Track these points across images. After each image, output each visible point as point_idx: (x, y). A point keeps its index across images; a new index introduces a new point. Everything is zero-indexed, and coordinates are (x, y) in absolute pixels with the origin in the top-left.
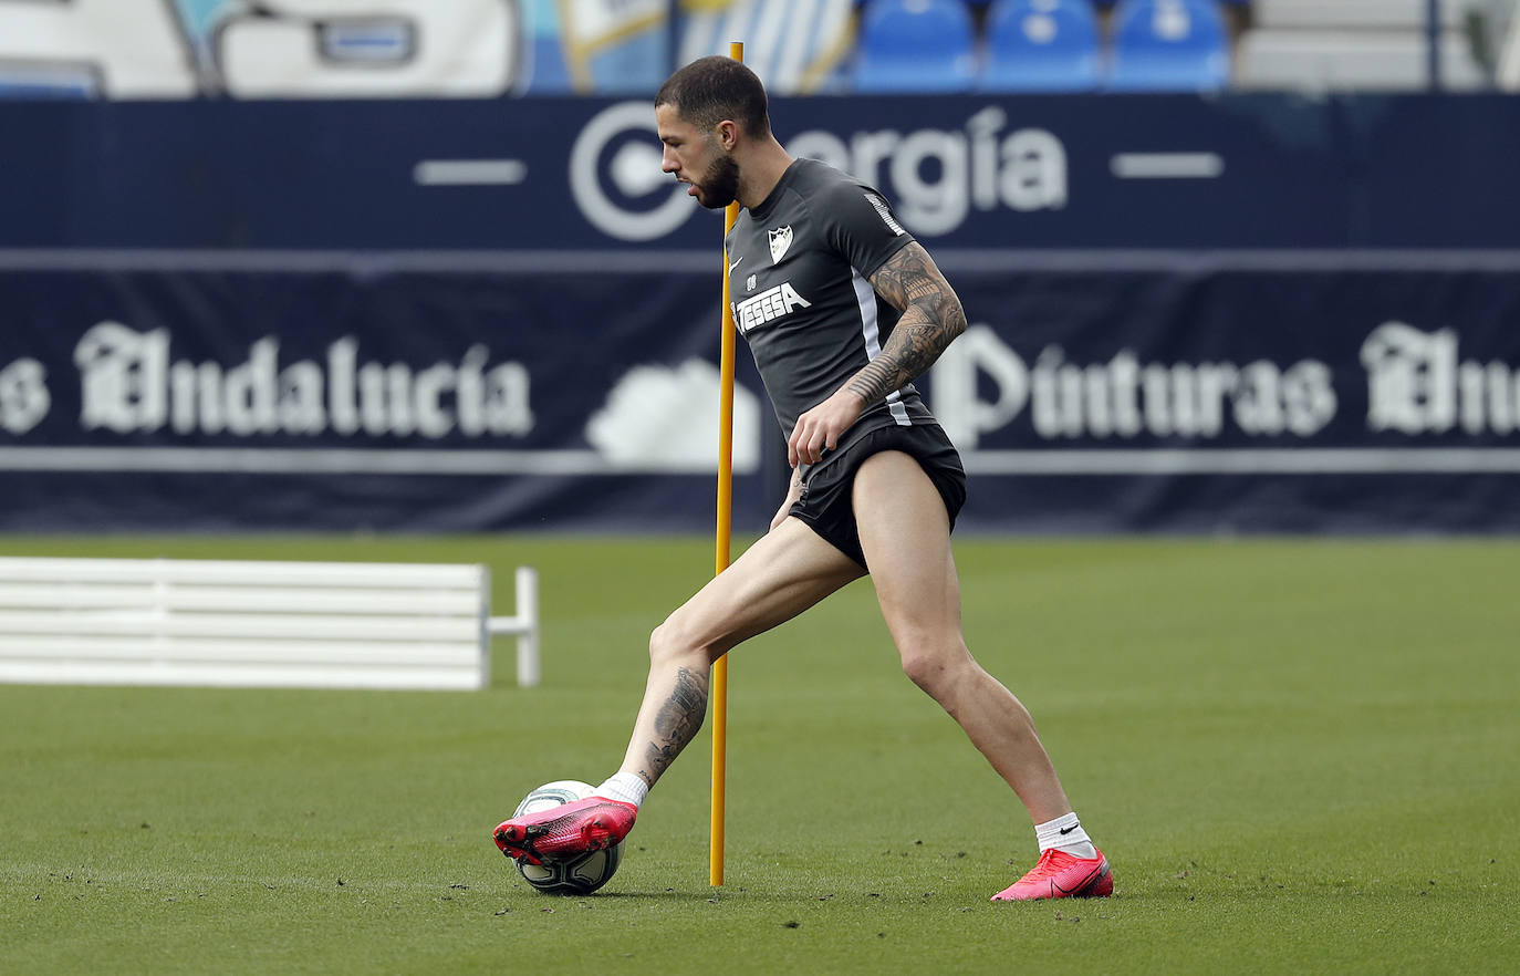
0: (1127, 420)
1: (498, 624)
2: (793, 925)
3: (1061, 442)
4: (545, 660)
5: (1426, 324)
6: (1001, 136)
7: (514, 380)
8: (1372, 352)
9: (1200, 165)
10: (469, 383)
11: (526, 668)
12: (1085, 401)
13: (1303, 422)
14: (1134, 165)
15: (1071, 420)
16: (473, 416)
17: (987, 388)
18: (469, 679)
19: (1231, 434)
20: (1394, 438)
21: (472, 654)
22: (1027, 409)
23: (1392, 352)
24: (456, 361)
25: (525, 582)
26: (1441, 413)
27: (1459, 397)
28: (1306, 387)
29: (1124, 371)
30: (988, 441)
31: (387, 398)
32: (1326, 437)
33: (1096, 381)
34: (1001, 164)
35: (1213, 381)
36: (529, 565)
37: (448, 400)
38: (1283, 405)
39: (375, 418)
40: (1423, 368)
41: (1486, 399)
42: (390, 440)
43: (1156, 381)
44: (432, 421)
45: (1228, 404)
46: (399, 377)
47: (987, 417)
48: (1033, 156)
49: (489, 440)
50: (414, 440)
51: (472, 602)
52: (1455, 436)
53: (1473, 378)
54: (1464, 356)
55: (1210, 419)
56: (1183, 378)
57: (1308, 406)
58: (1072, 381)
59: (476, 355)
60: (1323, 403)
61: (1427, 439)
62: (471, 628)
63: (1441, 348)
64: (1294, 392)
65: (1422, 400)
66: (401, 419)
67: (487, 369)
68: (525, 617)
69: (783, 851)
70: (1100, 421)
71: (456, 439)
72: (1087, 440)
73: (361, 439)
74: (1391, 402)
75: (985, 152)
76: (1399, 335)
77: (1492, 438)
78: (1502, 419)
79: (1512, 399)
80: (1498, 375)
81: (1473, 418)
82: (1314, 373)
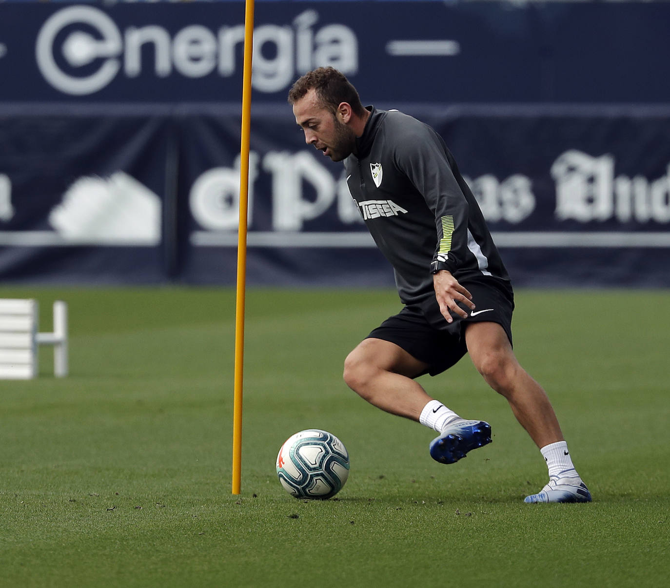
1: (43, 337)
4: (71, 360)
5: (594, 152)
6: (316, 28)
8: (558, 169)
9: (444, 48)
11: (60, 366)
13: (513, 214)
14: (401, 48)
17: (308, 191)
18: (24, 372)
20: (572, 225)
21: (26, 356)
22: (335, 205)
23: (572, 169)
25: (59, 311)
26: (603, 209)
27: (615, 199)
28: (515, 191)
30: (309, 226)
32: (528, 224)
34: (315, 47)
36: (62, 299)
38: (501, 203)
40: (591, 180)
41: (633, 200)
47: (309, 210)
48: (335, 42)
51: (26, 323)
52: (612, 224)
53: (624, 186)
54: (619, 172)
57: (517, 204)
60: (527, 202)
61: (594, 225)
62: (25, 340)
63: (603, 167)
64: (507, 195)
65: (590, 200)
68: (59, 332)
74: (571, 202)
75: (305, 39)
76: (576, 158)
77: (635, 225)
78: (642, 212)
79: (649, 200)
80: (640, 185)
81: (624, 211)
82: (520, 183)
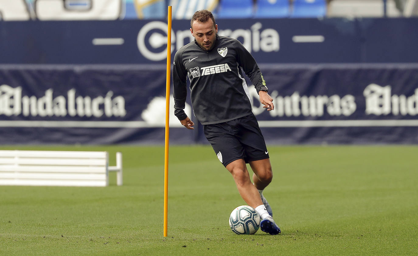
0: (296, 112)
1: (111, 168)
2: (185, 246)
3: (277, 118)
4: (124, 178)
5: (382, 84)
6: (261, 31)
7: (120, 101)
8: (367, 92)
9: (318, 39)
10: (108, 102)
11: (119, 182)
12: (284, 106)
13: (347, 112)
14: (298, 39)
15: (280, 112)
16: (109, 112)
17: (256, 103)
18: (103, 184)
19: (326, 116)
20: (373, 117)
21: (104, 177)
23: (372, 92)
24: (104, 95)
25: (119, 156)
26: (386, 110)
27: (392, 105)
28: (347, 102)
29: (295, 98)
31: (84, 106)
32: (352, 117)
33: (287, 100)
34: (261, 39)
35: (321, 100)
36: (120, 152)
37: (102, 107)
38: (341, 108)
39: (81, 112)
40: (381, 97)
41: (399, 105)
42: (85, 118)
43: (305, 100)
44: (97, 113)
45: (325, 107)
46: (87, 100)
47: (256, 111)
48: (270, 36)
49: (113, 118)
50: (92, 118)
51: (104, 162)
52: (390, 116)
53: (395, 99)
54: (392, 94)
55: (320, 112)
56: (312, 99)
57: (348, 108)
58: (280, 101)
59: (110, 94)
60: (353, 107)
61: (382, 117)
62: (103, 170)
63: (386, 91)
64: (344, 104)
65: (381, 106)
66: (88, 112)
67: (112, 98)
68: (119, 166)
69: (185, 228)
70: (289, 112)
71: (104, 118)
72: (285, 117)
73: (77, 118)
74: (372, 106)
75: (256, 35)
76: (374, 87)
77: (401, 117)
78: (404, 111)
79: (407, 106)
80: (403, 99)
81: (396, 111)
82: (350, 98)
